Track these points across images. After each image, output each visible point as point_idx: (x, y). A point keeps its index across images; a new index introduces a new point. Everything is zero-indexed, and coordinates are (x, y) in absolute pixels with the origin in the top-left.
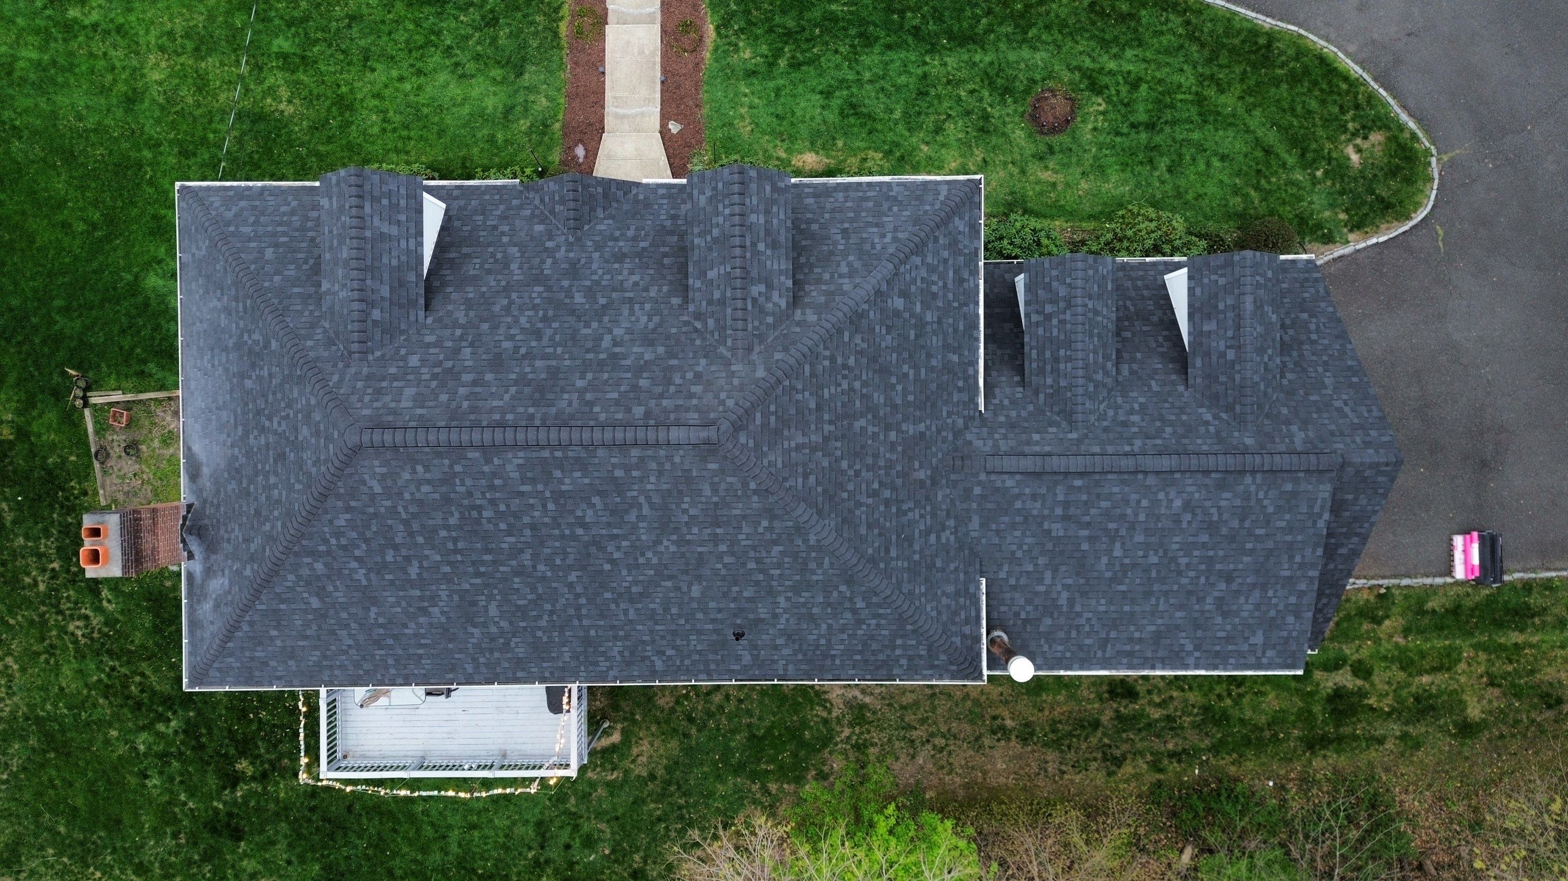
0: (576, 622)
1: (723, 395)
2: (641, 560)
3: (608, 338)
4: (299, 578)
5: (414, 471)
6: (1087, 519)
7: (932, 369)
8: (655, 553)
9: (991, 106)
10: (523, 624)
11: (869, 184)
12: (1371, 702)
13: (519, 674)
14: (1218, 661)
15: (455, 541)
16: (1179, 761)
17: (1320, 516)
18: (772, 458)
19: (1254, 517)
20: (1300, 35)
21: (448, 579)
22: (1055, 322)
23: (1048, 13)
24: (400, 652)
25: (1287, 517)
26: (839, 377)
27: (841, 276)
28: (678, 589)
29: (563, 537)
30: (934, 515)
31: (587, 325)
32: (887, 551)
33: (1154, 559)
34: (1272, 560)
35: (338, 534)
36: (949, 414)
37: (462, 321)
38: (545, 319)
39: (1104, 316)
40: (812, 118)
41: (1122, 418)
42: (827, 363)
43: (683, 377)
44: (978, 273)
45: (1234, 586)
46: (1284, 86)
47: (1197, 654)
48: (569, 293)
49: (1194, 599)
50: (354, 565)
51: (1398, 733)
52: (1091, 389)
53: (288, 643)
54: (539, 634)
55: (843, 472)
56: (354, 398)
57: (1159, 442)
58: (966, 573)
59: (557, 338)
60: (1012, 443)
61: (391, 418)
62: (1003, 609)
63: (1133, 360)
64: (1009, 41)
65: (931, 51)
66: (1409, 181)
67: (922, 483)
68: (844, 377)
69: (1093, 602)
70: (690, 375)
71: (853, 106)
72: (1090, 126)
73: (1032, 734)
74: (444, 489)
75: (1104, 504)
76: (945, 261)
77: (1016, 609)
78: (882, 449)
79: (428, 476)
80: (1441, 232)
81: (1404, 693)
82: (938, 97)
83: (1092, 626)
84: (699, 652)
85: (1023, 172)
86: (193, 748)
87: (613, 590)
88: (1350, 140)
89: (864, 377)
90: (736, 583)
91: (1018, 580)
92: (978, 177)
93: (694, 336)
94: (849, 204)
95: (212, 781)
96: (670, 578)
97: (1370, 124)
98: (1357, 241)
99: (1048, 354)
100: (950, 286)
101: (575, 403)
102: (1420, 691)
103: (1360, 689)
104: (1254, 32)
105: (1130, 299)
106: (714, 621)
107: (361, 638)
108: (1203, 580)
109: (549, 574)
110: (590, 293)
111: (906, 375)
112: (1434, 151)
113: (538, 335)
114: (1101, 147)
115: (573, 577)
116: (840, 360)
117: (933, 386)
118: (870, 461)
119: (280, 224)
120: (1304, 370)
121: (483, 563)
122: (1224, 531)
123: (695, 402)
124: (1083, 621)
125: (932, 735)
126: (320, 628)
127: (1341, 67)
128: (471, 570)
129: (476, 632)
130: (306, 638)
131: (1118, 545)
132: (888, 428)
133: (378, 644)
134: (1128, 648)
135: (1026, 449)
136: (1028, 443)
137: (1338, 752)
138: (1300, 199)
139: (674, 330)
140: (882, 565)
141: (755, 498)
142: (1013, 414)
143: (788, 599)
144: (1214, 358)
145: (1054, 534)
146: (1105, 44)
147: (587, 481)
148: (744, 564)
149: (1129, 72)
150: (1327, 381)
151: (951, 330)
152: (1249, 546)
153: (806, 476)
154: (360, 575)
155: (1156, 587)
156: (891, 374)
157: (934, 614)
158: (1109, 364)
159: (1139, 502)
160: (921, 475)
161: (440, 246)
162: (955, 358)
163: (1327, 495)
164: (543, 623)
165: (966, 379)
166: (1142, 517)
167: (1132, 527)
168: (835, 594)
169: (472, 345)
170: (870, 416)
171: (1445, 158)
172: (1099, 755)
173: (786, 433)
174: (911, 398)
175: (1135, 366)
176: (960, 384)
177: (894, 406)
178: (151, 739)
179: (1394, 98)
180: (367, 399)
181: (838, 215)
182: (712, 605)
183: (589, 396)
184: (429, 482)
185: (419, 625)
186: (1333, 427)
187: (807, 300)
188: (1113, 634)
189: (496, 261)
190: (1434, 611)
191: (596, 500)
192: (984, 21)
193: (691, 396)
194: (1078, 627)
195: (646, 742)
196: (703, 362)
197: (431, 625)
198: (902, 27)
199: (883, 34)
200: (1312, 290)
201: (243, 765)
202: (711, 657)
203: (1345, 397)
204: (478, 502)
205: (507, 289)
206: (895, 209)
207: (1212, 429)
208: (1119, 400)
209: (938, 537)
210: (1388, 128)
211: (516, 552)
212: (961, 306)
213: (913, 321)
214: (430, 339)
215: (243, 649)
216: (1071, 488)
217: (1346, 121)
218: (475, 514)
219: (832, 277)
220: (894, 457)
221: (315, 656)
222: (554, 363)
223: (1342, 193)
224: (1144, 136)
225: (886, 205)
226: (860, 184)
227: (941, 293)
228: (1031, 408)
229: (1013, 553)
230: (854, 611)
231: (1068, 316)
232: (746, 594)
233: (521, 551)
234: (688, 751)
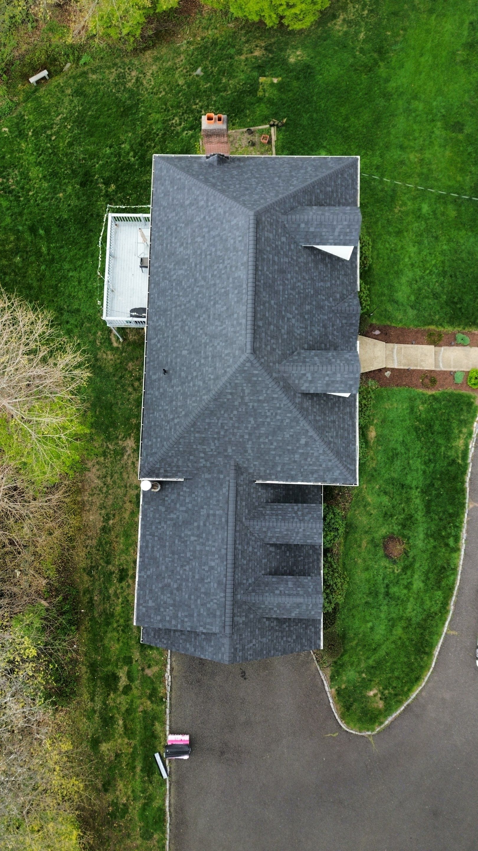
0: (174, 305)
1: (266, 358)
2: (199, 329)
3: (291, 316)
4: (198, 196)
5: (240, 236)
6: (208, 524)
7: (274, 457)
8: (202, 334)
9: (397, 518)
10: (174, 284)
11: (355, 436)
12: (112, 695)
13: (152, 285)
14: (142, 586)
15: (210, 254)
16: (88, 602)
17: (205, 628)
18: (239, 378)
19: (205, 598)
20: (429, 669)
21: (195, 253)
22: (294, 515)
23: (440, 547)
24: (165, 237)
25: (205, 613)
26: (272, 411)
27: (315, 416)
28: (186, 345)
29: (210, 296)
30: (212, 456)
31: (296, 309)
32: (198, 432)
33: (188, 555)
34: (186, 608)
35: (215, 209)
36: (255, 465)
37: (300, 260)
38: (299, 293)
39: (296, 537)
40: (391, 436)
41: (251, 543)
42: (278, 405)
43: (274, 343)
44: (316, 482)
45: (175, 591)
46: (406, 660)
47: (145, 577)
48: (309, 304)
49: (170, 573)
50: (202, 216)
51: (95, 709)
52: (264, 529)
53: (171, 194)
54: (170, 291)
55: (232, 412)
56: (269, 215)
57: (240, 556)
58: (186, 471)
59: (291, 296)
60: (242, 492)
61: (261, 227)
62: (170, 490)
63: (276, 554)
64: (428, 529)
65: (423, 492)
66: (360, 720)
67: (226, 450)
68: (272, 414)
69: (171, 529)
70: (274, 346)
71: (397, 454)
72: (387, 565)
73: (105, 532)
74: (232, 248)
75: (214, 532)
76: (321, 465)
77: (169, 495)
78: (241, 431)
79: (237, 242)
80: (335, 735)
81: (115, 711)
82: (401, 494)
83: (160, 529)
84: (158, 357)
85: (366, 532)
86: (121, 167)
87: (187, 319)
88: (380, 691)
89: (272, 423)
90: (187, 368)
91: (182, 496)
92: (358, 483)
93: (291, 351)
94: (346, 426)
95: (107, 174)
96: (191, 341)
97: (387, 701)
98: (331, 693)
99: (280, 512)
100: (310, 468)
101: (264, 299)
102: (115, 719)
103: (118, 689)
104: (432, 647)
105: (304, 559)
106: (171, 361)
107: (172, 221)
108: (178, 577)
109: (195, 293)
110: (310, 312)
111: (272, 444)
112: (374, 733)
113: (293, 289)
114: (378, 570)
115: (193, 302)
116: (279, 411)
117: (267, 458)
118: (236, 425)
119: (341, 194)
120: (269, 630)
121: (201, 266)
122: (200, 585)
123: (264, 346)
124: (163, 524)
125: (108, 486)
126: (177, 205)
127: (415, 687)
128: (198, 262)
129: (172, 266)
130: (173, 200)
131: (196, 538)
132: (250, 434)
133: (168, 228)
134: (150, 545)
135: (239, 498)
136: (241, 500)
137: (88, 679)
138: (352, 665)
139: (293, 343)
140: (192, 429)
141: (223, 371)
142: (254, 496)
143: (179, 391)
144: (276, 586)
145: (202, 510)
146: (426, 574)
147: (233, 303)
148: (195, 371)
149: (412, 584)
150: (265, 639)
151: (291, 467)
152: (193, 597)
153: (231, 394)
154: (198, 219)
155: (176, 556)
156: (273, 436)
157: (170, 454)
158: (274, 540)
159: (214, 546)
160: (229, 450)
161: (331, 256)
162: (279, 469)
163: (214, 630)
164: (174, 292)
165: (270, 474)
166: (207, 548)
167: (203, 544)
168: (181, 410)
169: (289, 262)
170: (255, 426)
171: (371, 739)
172: (93, 564)
173: (249, 385)
174: (262, 446)
175: (273, 554)
176: (268, 471)
177: (259, 437)
178: (127, 150)
179: (400, 714)
180: (269, 220)
181: (341, 420)
182: (178, 360)
183: (267, 305)
184: (235, 242)
185: (176, 243)
186: (244, 636)
187: (305, 400)
188: (156, 538)
189: (324, 277)
190: (153, 725)
191: (225, 308)
192: (437, 517)
193: (266, 345)
194: (160, 523)
195: (112, 357)
196: (280, 353)
197: (176, 248)
198: (434, 479)
199: (431, 470)
200: (306, 644)
201: (113, 187)
202: (156, 362)
203: (257, 645)
204: (226, 262)
205: (312, 279)
206: (344, 445)
207: (245, 581)
208: (259, 543)
209: (202, 458)
210: (386, 710)
211: (204, 279)
212: (301, 473)
213: (295, 448)
214: (292, 247)
215: (169, 176)
216: (221, 517)
217: (389, 690)
218: (221, 261)
219: (314, 412)
220: (237, 437)
221: (165, 204)
222: (281, 293)
223: (355, 687)
224: (383, 590)
225: (346, 441)
226: (355, 432)
227: (307, 463)
228: (257, 504)
229: (194, 493)
230: (173, 419)
231: (295, 520)
232: (182, 373)
233: (205, 281)
234: (108, 376)
